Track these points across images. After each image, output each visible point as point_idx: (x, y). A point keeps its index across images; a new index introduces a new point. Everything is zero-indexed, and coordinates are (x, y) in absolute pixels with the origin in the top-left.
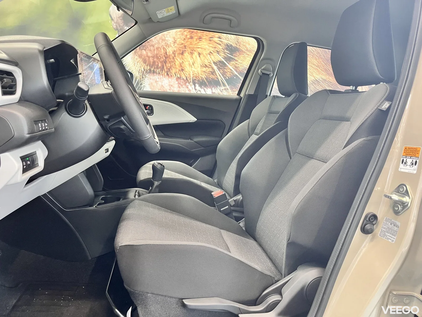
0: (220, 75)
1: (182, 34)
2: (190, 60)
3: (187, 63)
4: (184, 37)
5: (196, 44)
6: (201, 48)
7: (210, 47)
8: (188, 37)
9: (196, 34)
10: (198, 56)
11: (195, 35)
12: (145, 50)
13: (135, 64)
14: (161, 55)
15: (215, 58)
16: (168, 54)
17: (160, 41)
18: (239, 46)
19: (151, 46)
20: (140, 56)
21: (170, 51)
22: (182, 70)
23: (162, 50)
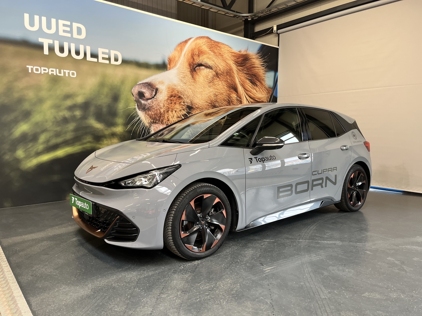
1: (167, 102)
2: (171, 115)
3: (170, 116)
4: (168, 103)
5: (174, 106)
6: (176, 108)
7: (180, 107)
8: (170, 103)
10: (175, 112)
11: (173, 102)
12: (150, 111)
13: (146, 119)
14: (158, 113)
15: (182, 113)
16: (161, 112)
17: (157, 106)
18: (193, 105)
19: (153, 109)
20: (148, 115)
21: (162, 111)
22: (169, 120)
23: (158, 111)
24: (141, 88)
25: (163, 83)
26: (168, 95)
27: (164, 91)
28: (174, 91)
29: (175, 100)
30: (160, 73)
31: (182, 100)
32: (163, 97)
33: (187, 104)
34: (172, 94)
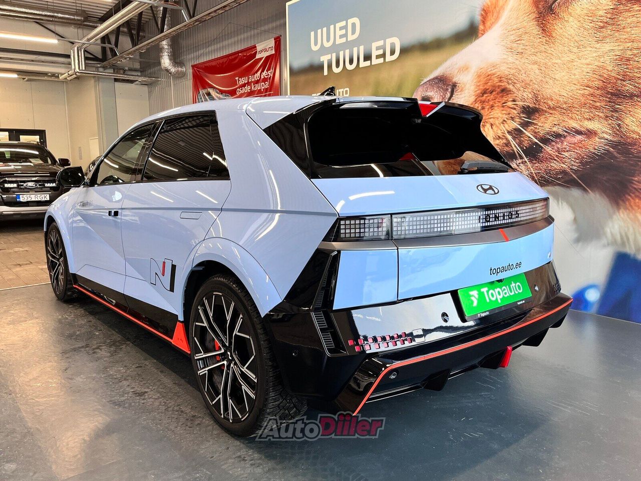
0: (515, 146)
5: (488, 114)
6: (494, 118)
7: (503, 114)
9: (488, 103)
15: (509, 126)
18: (539, 104)
24: (427, 91)
25: (467, 69)
26: (476, 91)
27: (468, 86)
28: (490, 80)
29: (493, 100)
30: (463, 51)
31: (510, 95)
32: (466, 98)
33: (521, 103)
34: (485, 87)
